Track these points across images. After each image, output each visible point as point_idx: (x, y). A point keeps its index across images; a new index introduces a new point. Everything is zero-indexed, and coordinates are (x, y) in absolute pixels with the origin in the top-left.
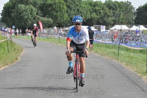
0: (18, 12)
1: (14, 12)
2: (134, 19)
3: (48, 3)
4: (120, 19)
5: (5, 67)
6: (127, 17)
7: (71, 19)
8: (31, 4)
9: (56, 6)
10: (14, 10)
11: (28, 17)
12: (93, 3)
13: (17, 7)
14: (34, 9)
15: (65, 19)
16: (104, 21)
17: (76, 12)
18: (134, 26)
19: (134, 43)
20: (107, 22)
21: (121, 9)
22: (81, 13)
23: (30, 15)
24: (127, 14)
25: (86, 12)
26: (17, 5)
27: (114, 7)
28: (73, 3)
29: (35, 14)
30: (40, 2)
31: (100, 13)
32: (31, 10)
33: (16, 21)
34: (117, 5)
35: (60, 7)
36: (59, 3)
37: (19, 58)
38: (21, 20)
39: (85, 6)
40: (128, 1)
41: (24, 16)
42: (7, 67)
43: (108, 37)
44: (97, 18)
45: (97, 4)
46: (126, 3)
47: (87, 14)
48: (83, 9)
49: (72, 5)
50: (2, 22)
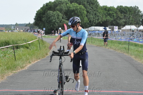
0: (47, 17)
1: (44, 17)
2: (141, 20)
3: (71, 10)
4: (129, 20)
5: (37, 61)
6: (136, 19)
7: (90, 21)
8: (58, 10)
9: (77, 11)
10: (44, 16)
11: (56, 21)
12: (108, 8)
13: (46, 13)
14: (60, 14)
15: (85, 22)
16: (117, 22)
17: (94, 16)
18: (141, 26)
19: (141, 40)
20: (119, 23)
21: (130, 13)
22: (98, 16)
23: (57, 19)
24: (135, 16)
25: (102, 15)
26: (47, 12)
27: (124, 11)
28: (91, 9)
29: (61, 18)
30: (65, 8)
31: (114, 16)
32: (58, 15)
33: (46, 24)
34: (127, 9)
35: (81, 12)
36: (80, 9)
37: (48, 54)
38: (50, 23)
39: (101, 11)
40: (136, 6)
41: (53, 20)
42: (39, 60)
43: (120, 35)
44: (111, 20)
45: (111, 9)
46: (134, 7)
47: (103, 17)
48: (100, 14)
49: (90, 11)
50: (35, 26)
